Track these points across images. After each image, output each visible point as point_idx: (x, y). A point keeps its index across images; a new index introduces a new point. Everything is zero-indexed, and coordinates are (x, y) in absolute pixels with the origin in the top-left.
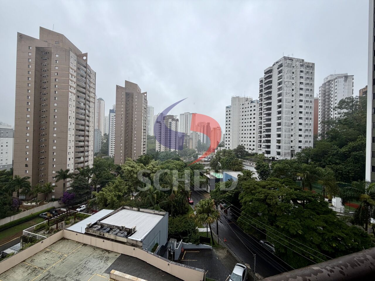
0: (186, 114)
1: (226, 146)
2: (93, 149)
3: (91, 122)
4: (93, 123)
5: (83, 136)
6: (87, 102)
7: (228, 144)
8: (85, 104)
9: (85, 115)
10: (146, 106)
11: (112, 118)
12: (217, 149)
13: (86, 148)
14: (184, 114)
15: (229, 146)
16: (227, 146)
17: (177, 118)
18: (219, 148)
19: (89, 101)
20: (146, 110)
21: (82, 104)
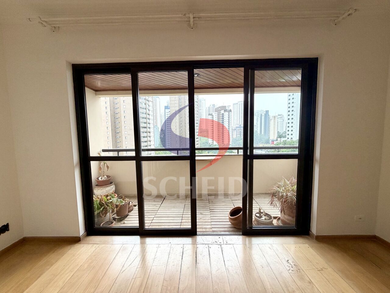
0: (240, 103)
1: (287, 136)
2: (154, 144)
3: (151, 119)
4: (153, 120)
5: (146, 132)
6: (147, 102)
7: (290, 134)
8: (145, 104)
9: (146, 113)
10: (198, 99)
11: (167, 114)
12: (277, 140)
13: (149, 143)
14: (237, 103)
15: (292, 136)
16: (290, 137)
17: (230, 109)
18: (279, 139)
19: (148, 101)
20: (197, 103)
21: (144, 104)
